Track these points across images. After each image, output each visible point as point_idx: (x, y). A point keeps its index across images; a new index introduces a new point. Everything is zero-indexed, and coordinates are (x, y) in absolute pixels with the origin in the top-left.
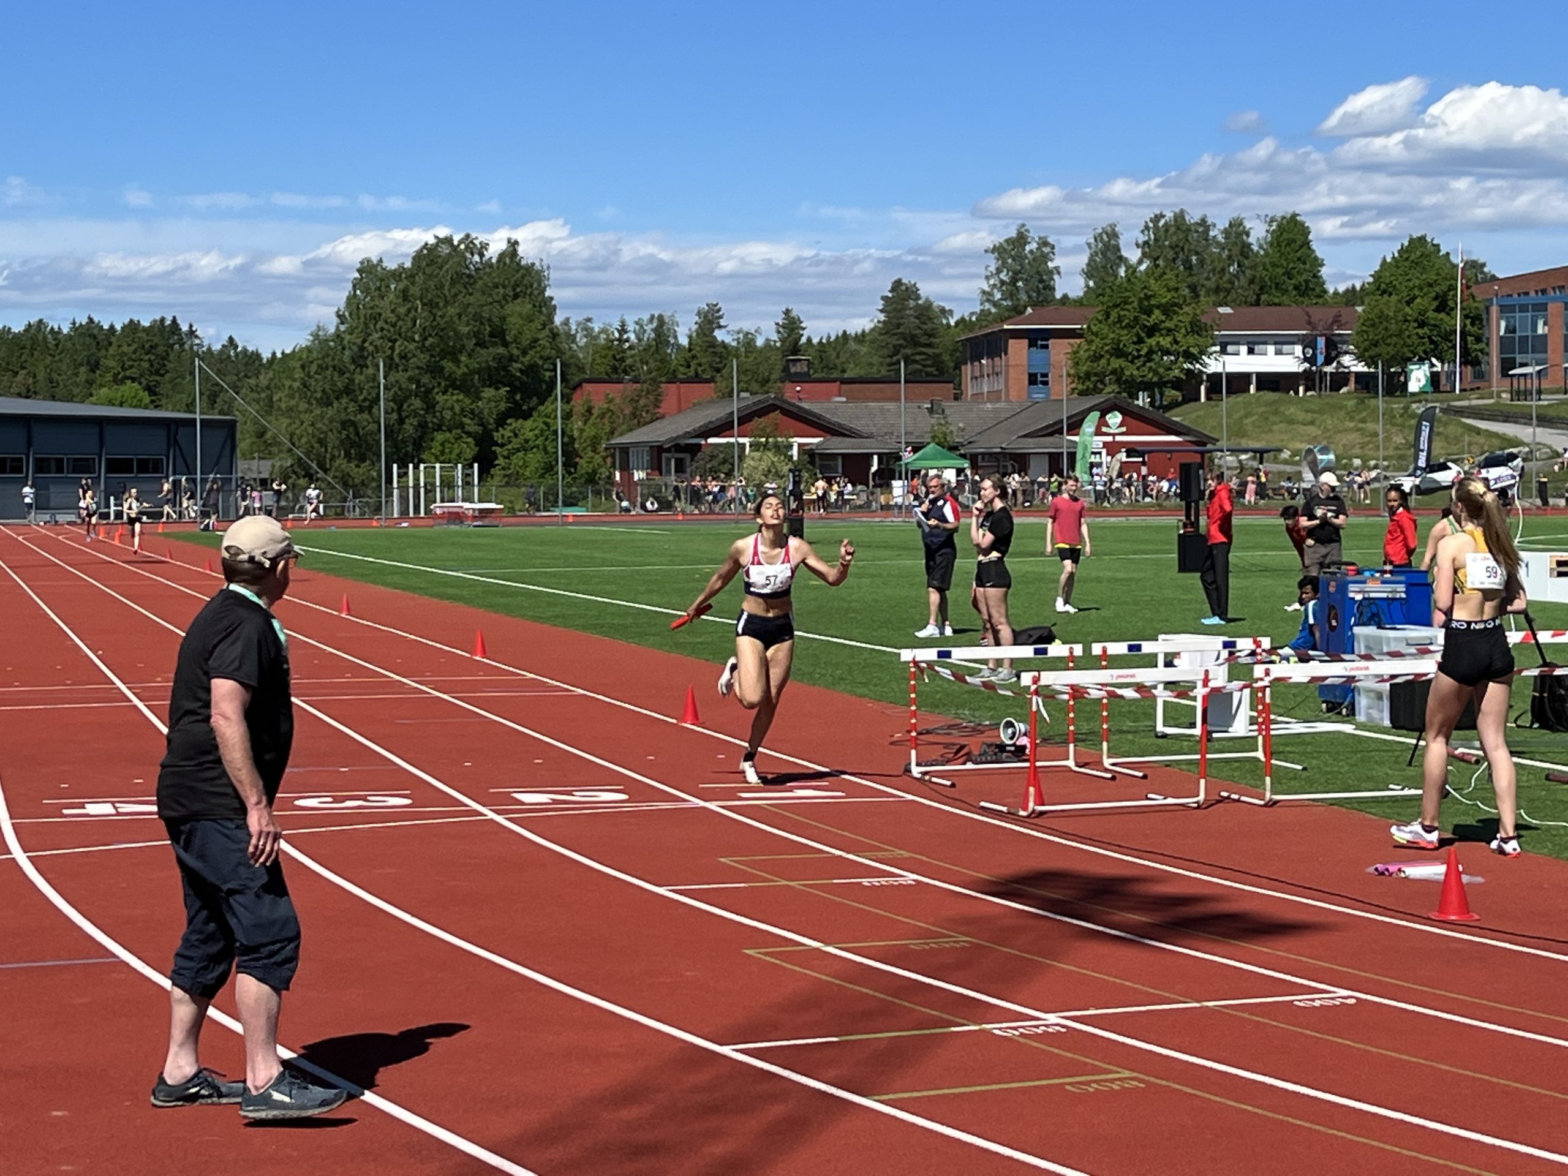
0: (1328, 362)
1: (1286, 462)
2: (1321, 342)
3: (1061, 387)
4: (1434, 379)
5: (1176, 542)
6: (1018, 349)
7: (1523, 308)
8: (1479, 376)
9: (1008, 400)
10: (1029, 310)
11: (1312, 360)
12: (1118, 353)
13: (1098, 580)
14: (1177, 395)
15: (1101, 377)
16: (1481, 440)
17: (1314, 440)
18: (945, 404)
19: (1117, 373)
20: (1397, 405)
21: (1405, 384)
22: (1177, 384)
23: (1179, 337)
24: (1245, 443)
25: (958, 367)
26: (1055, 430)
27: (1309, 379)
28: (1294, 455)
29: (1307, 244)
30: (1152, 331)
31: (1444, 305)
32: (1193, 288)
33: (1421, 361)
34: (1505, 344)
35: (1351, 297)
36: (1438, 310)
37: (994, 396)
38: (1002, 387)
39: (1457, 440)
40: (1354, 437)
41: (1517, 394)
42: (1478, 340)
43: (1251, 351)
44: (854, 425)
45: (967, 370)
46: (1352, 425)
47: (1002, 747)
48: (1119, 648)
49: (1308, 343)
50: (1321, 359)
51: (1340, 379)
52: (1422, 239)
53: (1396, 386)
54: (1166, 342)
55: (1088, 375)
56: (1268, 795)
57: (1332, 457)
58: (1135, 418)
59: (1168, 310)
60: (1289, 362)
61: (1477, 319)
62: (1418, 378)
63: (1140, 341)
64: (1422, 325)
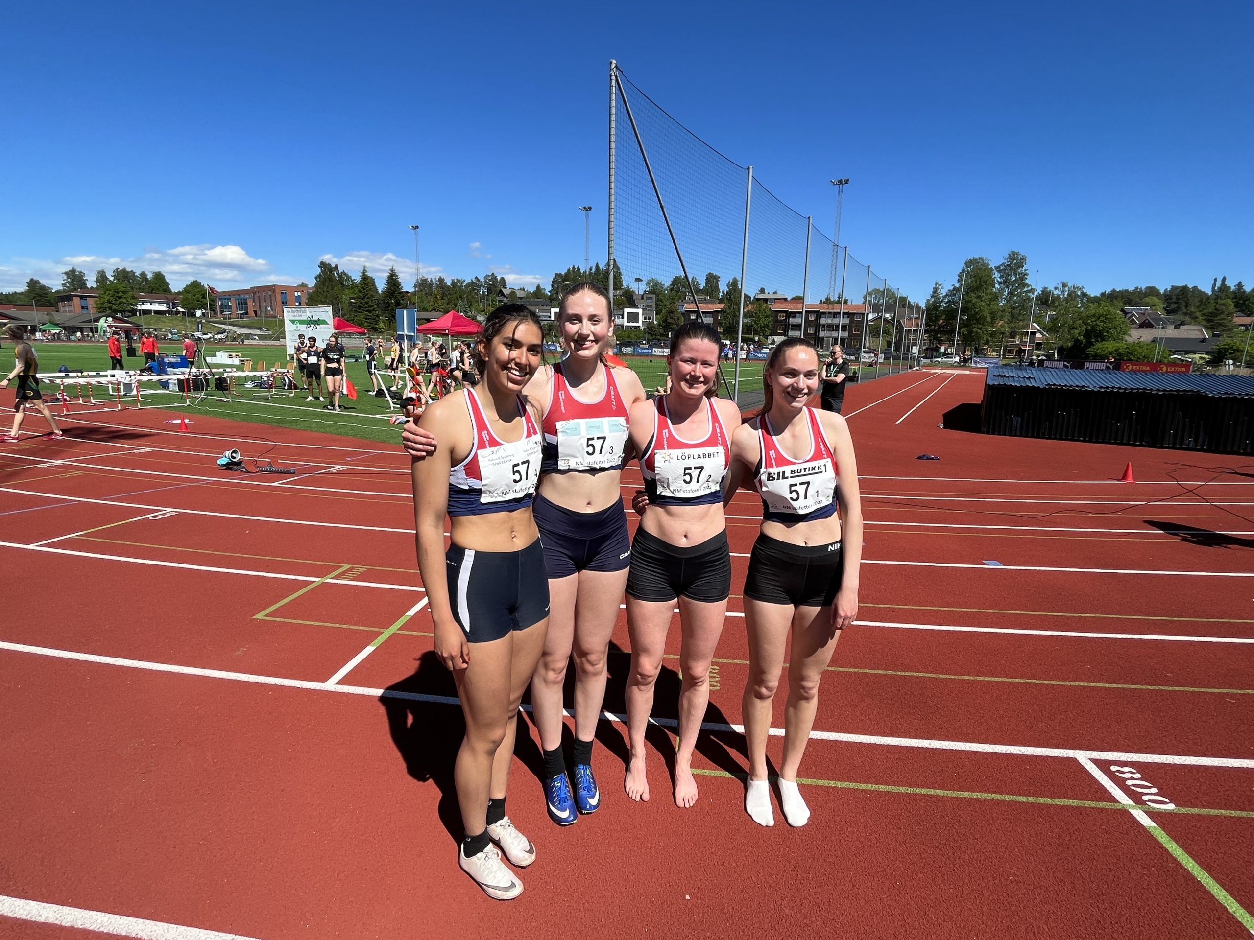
0: (173, 308)
1: (164, 332)
2: (171, 304)
3: (92, 311)
4: (203, 314)
6: (77, 300)
7: (225, 299)
8: (215, 313)
9: (75, 313)
10: (79, 290)
11: (169, 308)
12: (109, 302)
14: (130, 314)
15: (105, 309)
16: (216, 328)
17: (171, 327)
18: (53, 313)
19: (110, 308)
20: (193, 320)
21: (195, 315)
22: (129, 311)
23: (129, 300)
24: (151, 327)
25: (57, 303)
26: (90, 321)
27: (168, 312)
28: (166, 330)
29: (165, 280)
30: (120, 298)
31: (204, 297)
32: (132, 288)
33: (199, 310)
34: (221, 307)
35: (179, 293)
36: (202, 298)
37: (70, 311)
38: (73, 309)
39: (210, 328)
40: (183, 327)
41: (225, 318)
42: (214, 305)
43: (151, 304)
44: (20, 317)
45: (60, 304)
46: (181, 323)
49: (168, 303)
50: (171, 308)
51: (178, 312)
52: (196, 281)
53: (193, 315)
54: (125, 301)
55: (101, 308)
57: (176, 331)
58: (115, 319)
59: (124, 292)
60: (163, 308)
61: (213, 301)
62: (199, 313)
63: (116, 300)
64: (198, 301)
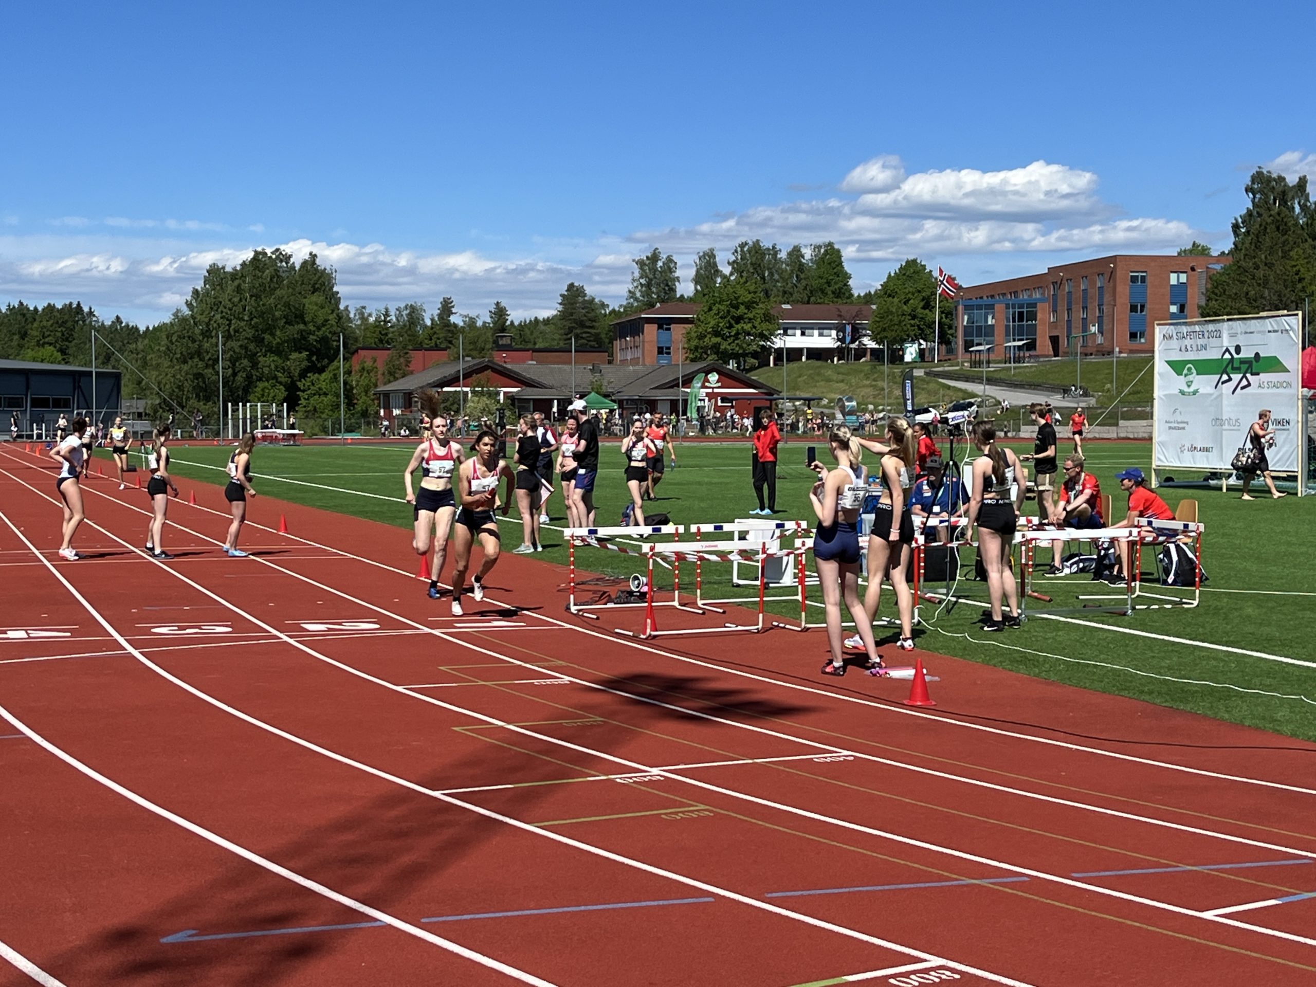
0: (853, 341)
1: (825, 407)
2: (849, 329)
3: (679, 356)
4: (921, 353)
5: (751, 458)
6: (650, 330)
7: (979, 307)
8: (950, 351)
9: (644, 365)
10: (658, 305)
11: (842, 340)
12: (716, 333)
13: (699, 483)
14: (756, 362)
15: (705, 349)
16: (950, 393)
17: (843, 392)
18: (602, 366)
19: (715, 348)
20: (897, 370)
21: (902, 357)
22: (755, 355)
23: (756, 324)
24: (798, 394)
25: (611, 342)
26: (674, 384)
27: (841, 352)
28: (831, 401)
29: (840, 264)
30: (738, 319)
31: (928, 305)
32: (767, 294)
33: (913, 341)
34: (967, 331)
35: (868, 298)
36: (924, 308)
37: (635, 361)
38: (640, 355)
39: (936, 393)
40: (869, 391)
41: (976, 363)
42: (950, 327)
43: (803, 334)
44: (542, 380)
45: (617, 344)
46: (868, 382)
47: (631, 593)
48: (708, 528)
49: (840, 329)
50: (848, 339)
51: (861, 352)
52: (914, 261)
53: (897, 357)
54: (748, 327)
55: (696, 348)
56: (803, 624)
57: (854, 403)
58: (727, 378)
59: (749, 306)
60: (828, 341)
61: (948, 313)
62: (911, 352)
63: (731, 326)
64: (914, 317)
